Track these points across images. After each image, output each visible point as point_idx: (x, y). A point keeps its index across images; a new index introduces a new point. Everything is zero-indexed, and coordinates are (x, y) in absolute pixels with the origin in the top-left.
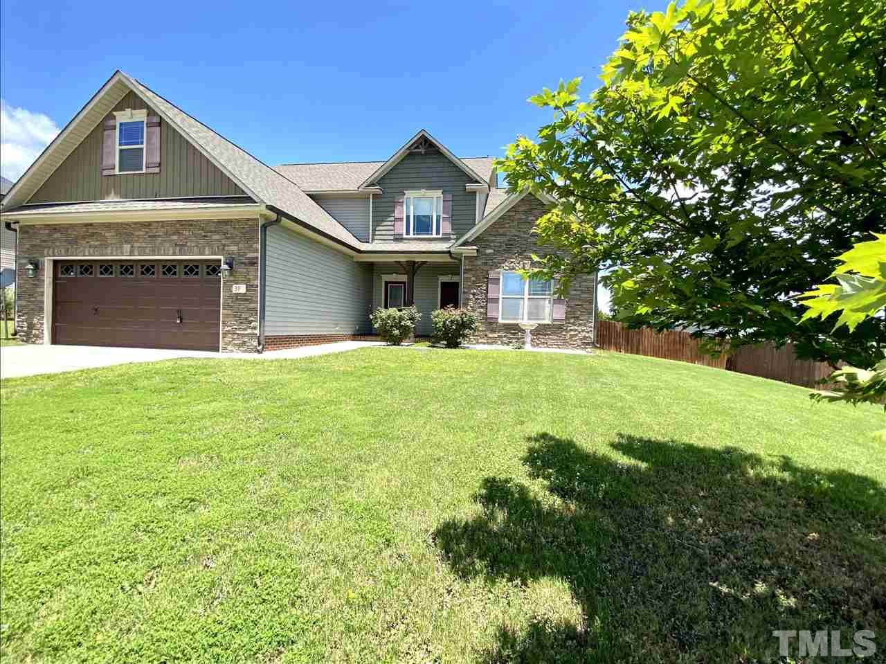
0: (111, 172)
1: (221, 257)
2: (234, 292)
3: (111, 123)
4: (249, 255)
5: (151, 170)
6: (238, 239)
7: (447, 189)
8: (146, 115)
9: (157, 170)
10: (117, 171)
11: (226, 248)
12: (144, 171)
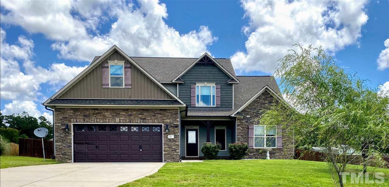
0: (107, 87)
1: (163, 124)
2: (169, 138)
3: (106, 65)
4: (174, 123)
5: (127, 87)
6: (170, 117)
7: (218, 82)
8: (124, 63)
9: (130, 87)
10: (110, 86)
11: (165, 121)
12: (124, 87)
